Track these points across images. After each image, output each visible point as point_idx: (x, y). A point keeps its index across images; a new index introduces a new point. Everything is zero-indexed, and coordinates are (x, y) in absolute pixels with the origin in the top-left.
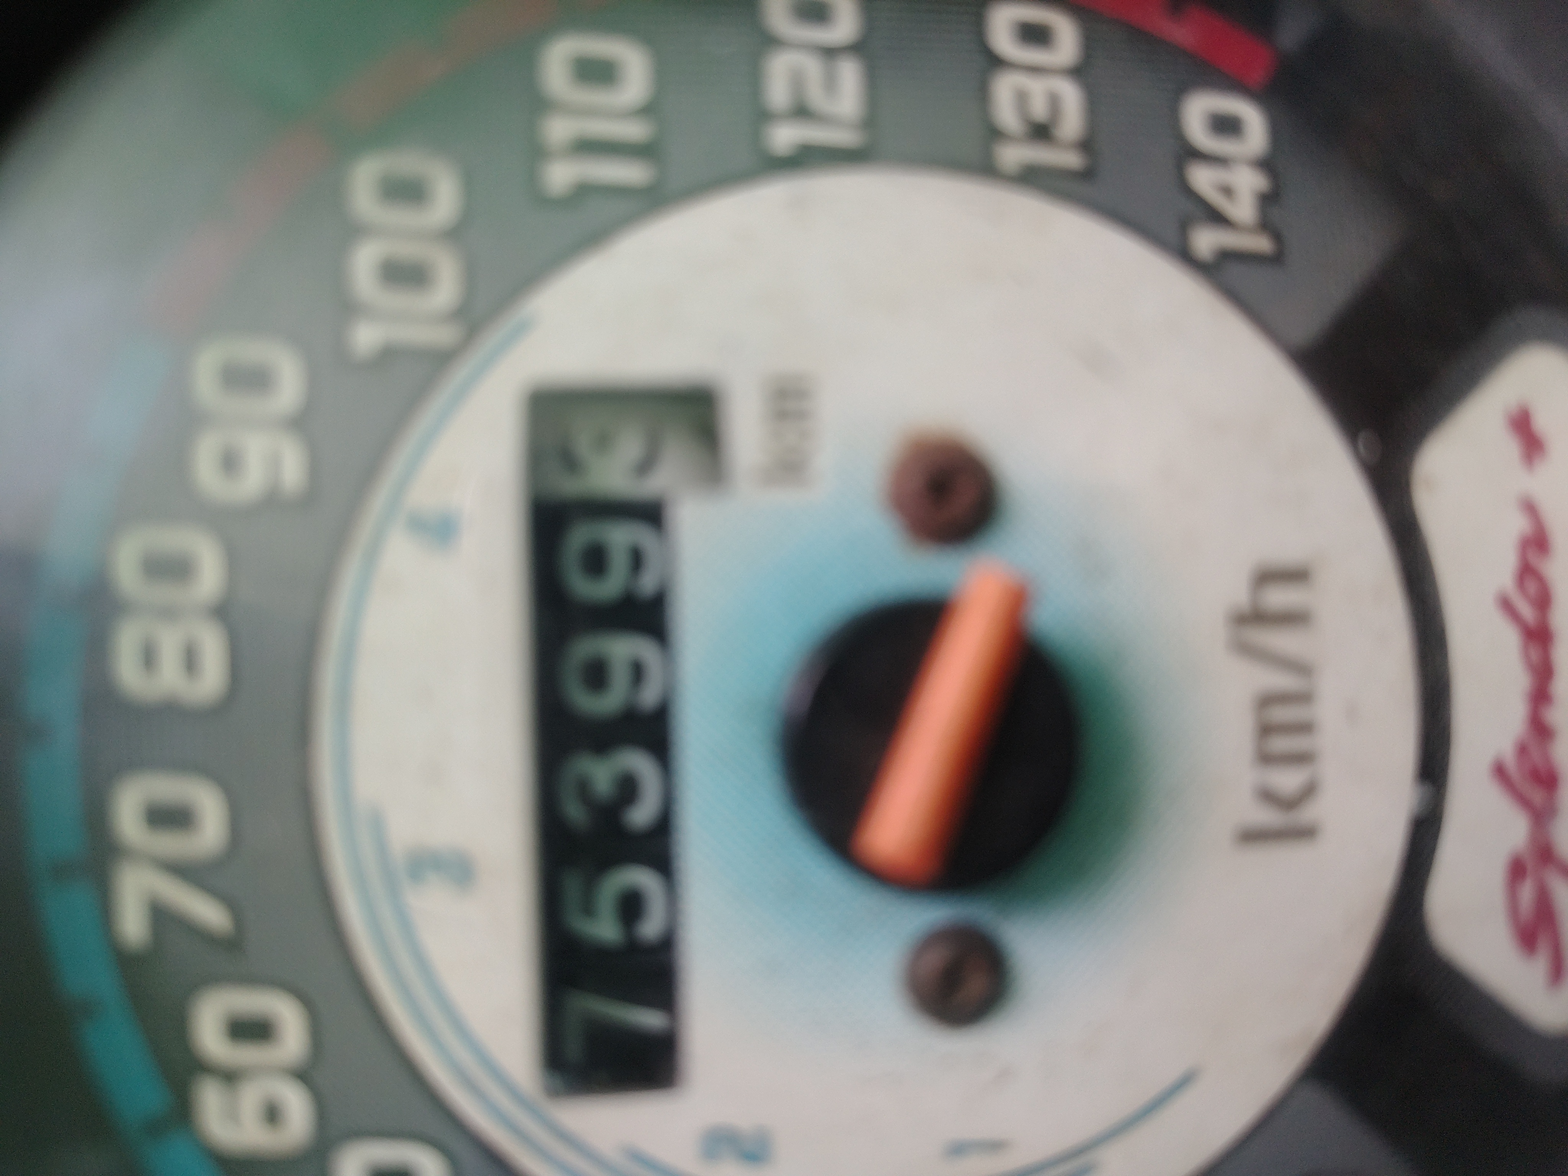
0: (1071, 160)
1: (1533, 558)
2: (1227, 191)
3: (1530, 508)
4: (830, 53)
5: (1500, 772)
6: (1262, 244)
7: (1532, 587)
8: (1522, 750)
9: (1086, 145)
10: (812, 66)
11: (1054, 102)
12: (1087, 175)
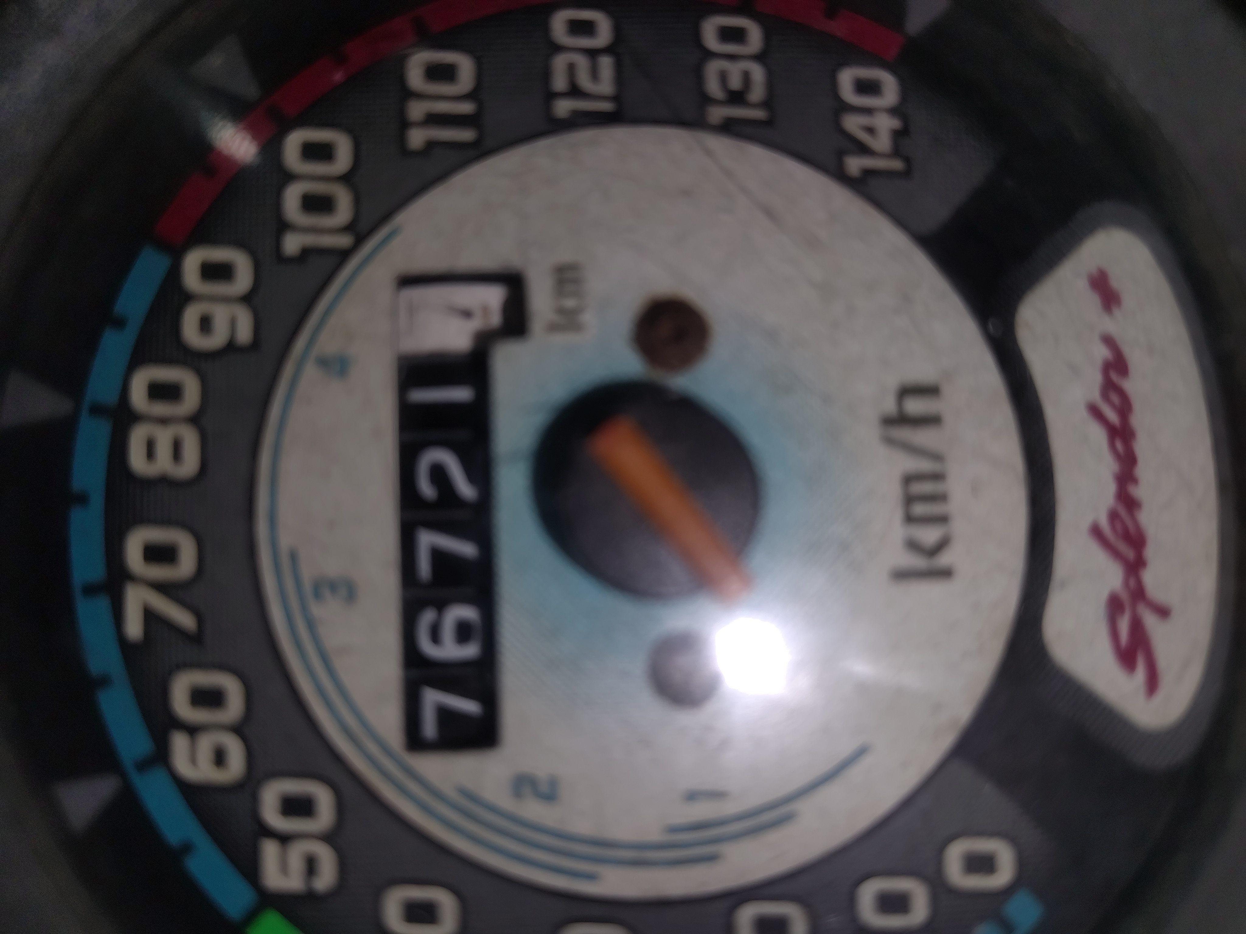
0: (758, 114)
1: (1114, 376)
2: (871, 130)
3: (1109, 341)
4: (592, 54)
5: (1096, 532)
6: (897, 165)
7: (1115, 399)
8: (1113, 516)
9: (767, 104)
10: (582, 62)
11: (746, 77)
12: (768, 123)
